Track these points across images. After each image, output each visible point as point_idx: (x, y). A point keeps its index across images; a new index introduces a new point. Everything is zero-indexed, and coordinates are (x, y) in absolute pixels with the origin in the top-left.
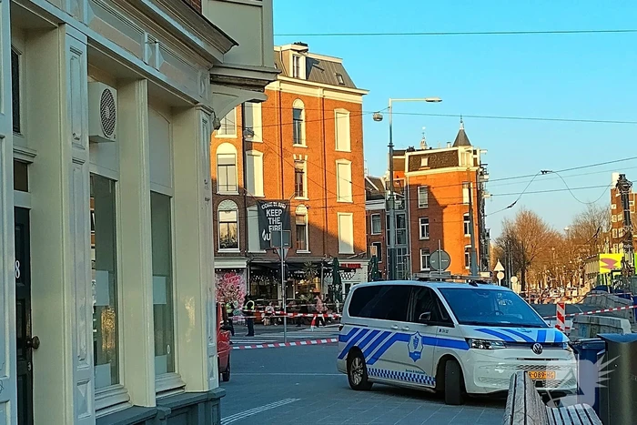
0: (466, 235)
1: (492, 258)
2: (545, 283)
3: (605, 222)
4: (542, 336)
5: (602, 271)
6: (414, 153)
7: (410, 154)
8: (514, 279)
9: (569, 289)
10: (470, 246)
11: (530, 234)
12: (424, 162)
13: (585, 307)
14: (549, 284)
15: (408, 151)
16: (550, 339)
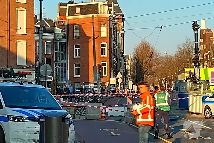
0: (102, 56)
6: (72, 5)
7: (70, 5)
8: (130, 83)
10: (104, 62)
12: (78, 10)
15: (69, 3)
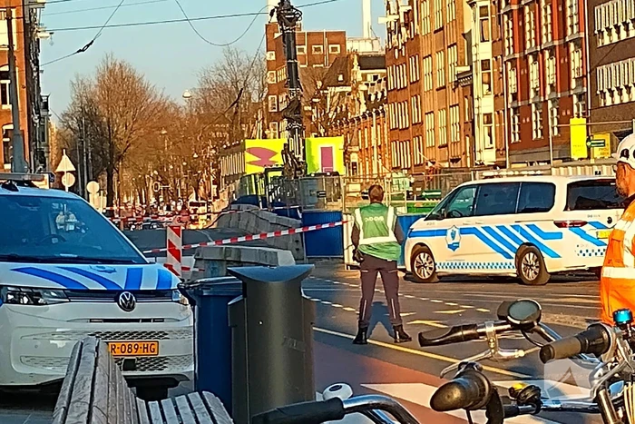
0: (4, 107)
1: (54, 150)
2: (151, 195)
3: (255, 84)
4: (134, 277)
5: (250, 170)
8: (92, 187)
9: (192, 204)
10: (11, 127)
11: (121, 103)
13: (217, 235)
14: (157, 196)
16: (148, 284)
